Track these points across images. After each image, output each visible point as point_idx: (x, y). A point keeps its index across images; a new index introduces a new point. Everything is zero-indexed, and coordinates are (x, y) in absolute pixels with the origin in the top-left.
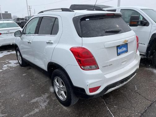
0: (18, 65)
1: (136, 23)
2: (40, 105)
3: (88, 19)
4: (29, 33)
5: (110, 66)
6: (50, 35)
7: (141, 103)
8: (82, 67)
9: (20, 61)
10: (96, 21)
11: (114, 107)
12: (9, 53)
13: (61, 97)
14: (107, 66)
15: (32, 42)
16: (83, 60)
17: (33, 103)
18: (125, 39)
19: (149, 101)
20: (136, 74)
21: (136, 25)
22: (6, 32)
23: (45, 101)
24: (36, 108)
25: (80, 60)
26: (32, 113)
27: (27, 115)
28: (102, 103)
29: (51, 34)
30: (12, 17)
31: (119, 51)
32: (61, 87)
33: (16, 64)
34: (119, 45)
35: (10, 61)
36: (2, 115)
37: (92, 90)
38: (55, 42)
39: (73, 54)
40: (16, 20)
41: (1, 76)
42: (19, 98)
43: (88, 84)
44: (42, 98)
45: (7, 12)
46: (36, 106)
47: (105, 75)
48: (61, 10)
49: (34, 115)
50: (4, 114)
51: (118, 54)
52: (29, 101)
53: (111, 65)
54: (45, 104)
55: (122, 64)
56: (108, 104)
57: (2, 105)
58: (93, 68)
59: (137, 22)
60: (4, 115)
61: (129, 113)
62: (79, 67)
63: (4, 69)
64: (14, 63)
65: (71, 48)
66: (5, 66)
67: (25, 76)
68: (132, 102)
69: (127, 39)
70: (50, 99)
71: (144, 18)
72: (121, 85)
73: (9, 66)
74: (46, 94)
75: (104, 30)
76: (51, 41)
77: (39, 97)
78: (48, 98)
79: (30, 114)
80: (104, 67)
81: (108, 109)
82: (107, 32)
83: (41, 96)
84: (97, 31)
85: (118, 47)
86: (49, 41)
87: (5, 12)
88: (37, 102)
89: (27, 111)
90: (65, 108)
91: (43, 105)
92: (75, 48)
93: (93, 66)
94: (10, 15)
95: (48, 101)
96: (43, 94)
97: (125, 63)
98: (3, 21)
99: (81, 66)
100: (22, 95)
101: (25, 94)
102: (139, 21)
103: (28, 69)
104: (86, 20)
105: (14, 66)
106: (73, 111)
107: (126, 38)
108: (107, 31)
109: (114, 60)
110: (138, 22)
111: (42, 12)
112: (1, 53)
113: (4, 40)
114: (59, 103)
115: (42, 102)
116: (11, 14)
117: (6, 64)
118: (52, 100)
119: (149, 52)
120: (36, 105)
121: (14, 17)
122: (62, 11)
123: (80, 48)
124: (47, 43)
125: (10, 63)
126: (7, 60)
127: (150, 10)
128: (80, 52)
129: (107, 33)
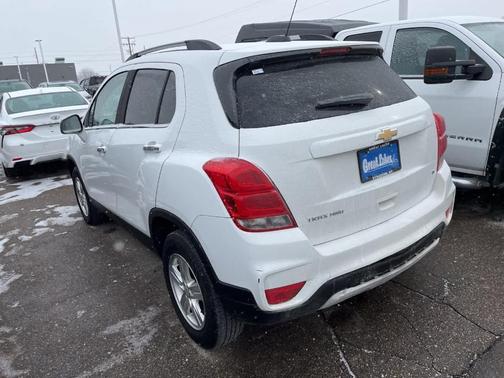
0: (81, 219)
1: (445, 72)
2: (130, 344)
3: (261, 71)
4: (105, 122)
5: (336, 218)
6: (153, 125)
7: (456, 340)
8: (241, 222)
9: (83, 208)
10: (285, 75)
11: (362, 353)
12: (58, 184)
13: (190, 319)
14: (326, 216)
15: (108, 146)
16: (241, 198)
17: (109, 336)
18: (385, 128)
19: (487, 334)
20: (436, 242)
21: (448, 80)
22: (49, 120)
23: (145, 332)
24: (117, 351)
25: (232, 198)
26: (102, 368)
27: (86, 374)
28: (325, 339)
29: (157, 123)
30: (77, 74)
31: (368, 166)
32: (189, 285)
33: (75, 216)
34: (367, 149)
35: (58, 209)
36: (15, 373)
37: (275, 295)
38: (167, 145)
39: (213, 181)
40: (87, 82)
41: (27, 254)
42: (69, 321)
43: (260, 275)
44: (136, 321)
45: (63, 59)
46: (115, 347)
47: (316, 248)
48: (185, 47)
49: (107, 374)
50: (22, 368)
51: (365, 178)
52: (97, 330)
53: (340, 212)
54: (146, 339)
55: (382, 209)
56: (345, 342)
57: (18, 342)
58: (276, 224)
59: (449, 67)
60: (21, 372)
61: (411, 372)
62: (231, 220)
63: (38, 232)
64: (67, 214)
65: (206, 164)
66: (41, 223)
67: (97, 252)
68: (425, 337)
69: (392, 127)
70: (159, 324)
71: (473, 54)
72: (378, 280)
73: (54, 223)
74: (151, 309)
75: (311, 101)
76: (154, 143)
77: (129, 318)
78: (154, 321)
79: (96, 370)
80: (314, 219)
81: (343, 360)
82: (320, 108)
83: (134, 315)
84: (286, 106)
85: (363, 154)
86: (150, 143)
87: (58, 60)
88: (120, 335)
89: (87, 363)
90: (203, 353)
91: (138, 344)
92: (218, 163)
93: (278, 219)
94: (71, 67)
95: (154, 330)
96: (141, 308)
97: (392, 205)
98: (48, 86)
99: (236, 218)
100: (79, 313)
101: (89, 309)
102: (455, 66)
103: (106, 232)
104: (254, 72)
105: (67, 225)
106: (228, 363)
107: (389, 124)
108: (322, 103)
109: (351, 198)
110: (452, 68)
111: (137, 56)
112: (36, 184)
113: (44, 144)
114: (188, 337)
115: (136, 334)
116: (73, 64)
117: (44, 217)
118: (166, 327)
119: (497, 166)
120: (116, 342)
121: (84, 72)
122: (189, 49)
123: (231, 161)
124: (145, 149)
125: (57, 215)
126: (50, 206)
127: (497, 25)
128: (231, 176)
129: (320, 112)
